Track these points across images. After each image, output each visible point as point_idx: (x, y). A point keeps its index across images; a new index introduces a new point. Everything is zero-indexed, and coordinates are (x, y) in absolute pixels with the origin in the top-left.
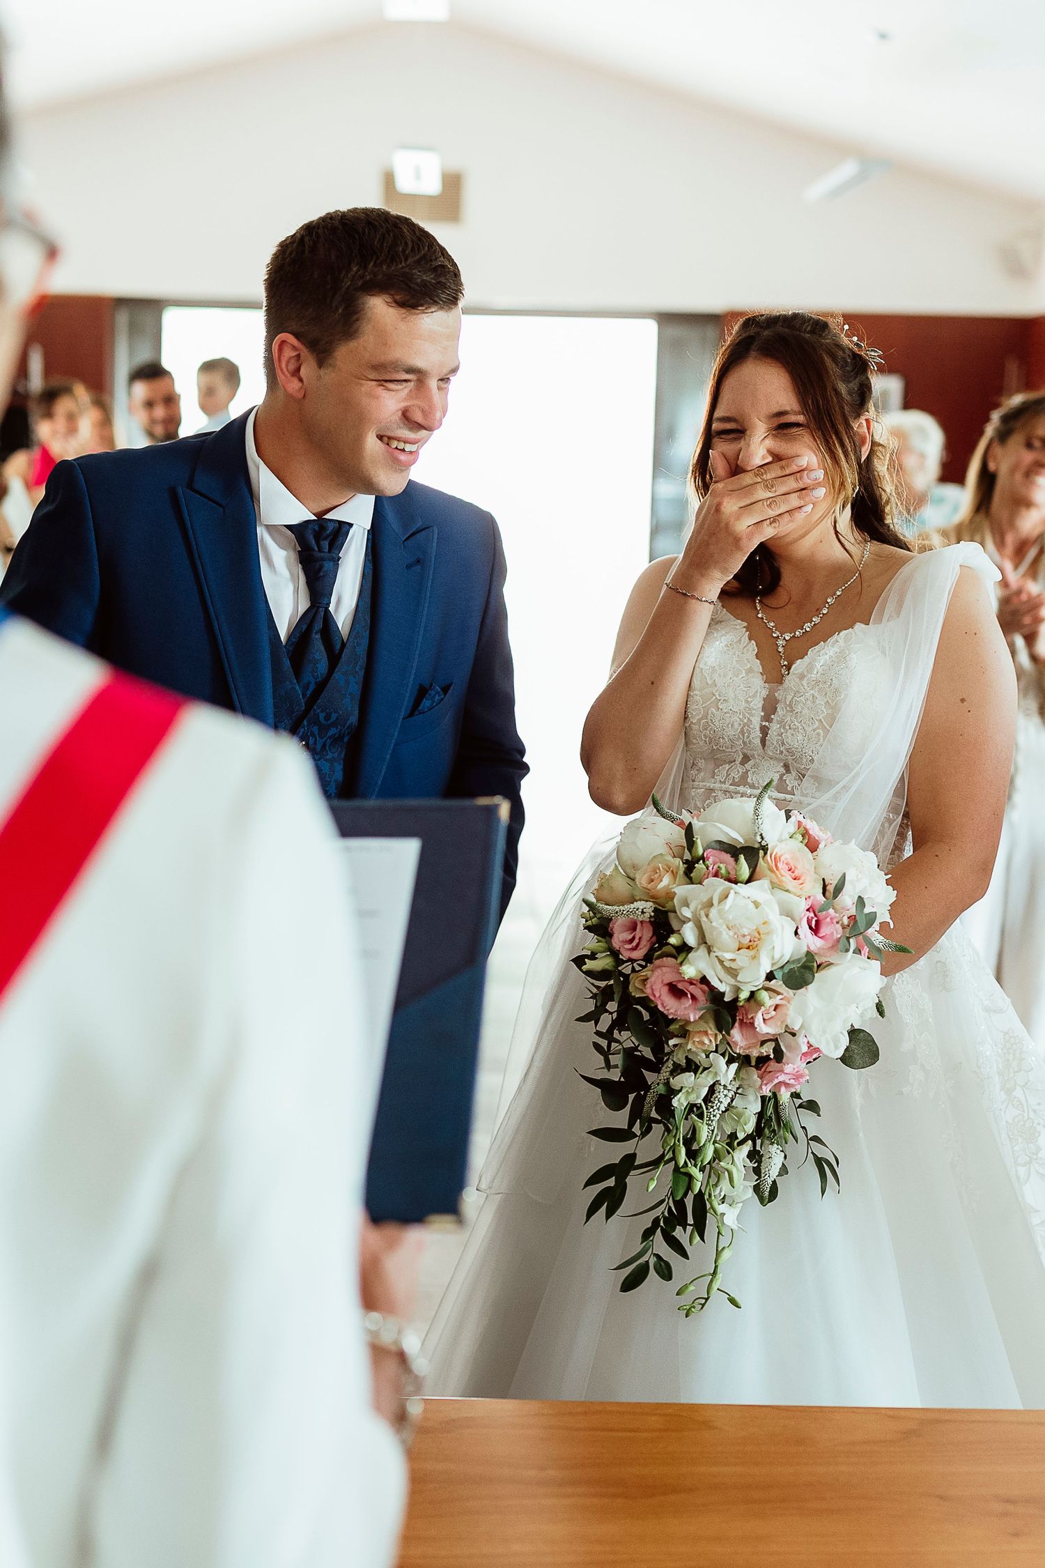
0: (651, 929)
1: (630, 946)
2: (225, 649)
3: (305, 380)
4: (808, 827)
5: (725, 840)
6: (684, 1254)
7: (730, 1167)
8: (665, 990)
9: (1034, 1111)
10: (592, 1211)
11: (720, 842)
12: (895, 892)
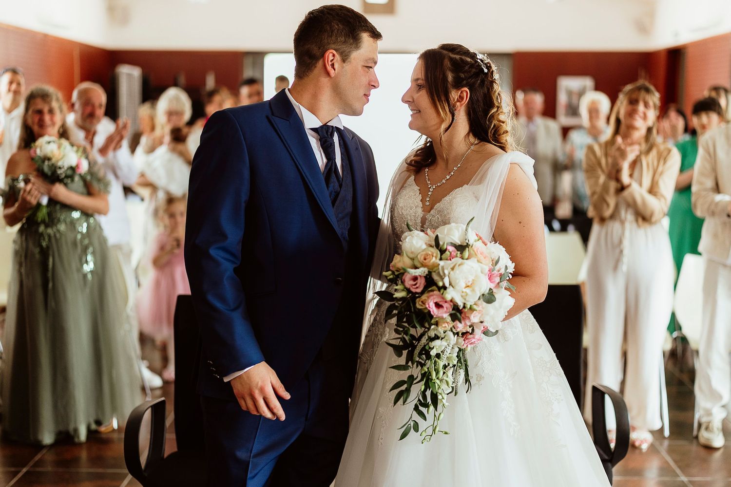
0: (424, 279)
1: (415, 287)
2: (306, 176)
3: (336, 70)
4: (481, 236)
5: (452, 242)
6: (425, 419)
7: (447, 379)
8: (434, 305)
9: (551, 393)
10: (396, 402)
11: (451, 243)
12: (514, 264)
